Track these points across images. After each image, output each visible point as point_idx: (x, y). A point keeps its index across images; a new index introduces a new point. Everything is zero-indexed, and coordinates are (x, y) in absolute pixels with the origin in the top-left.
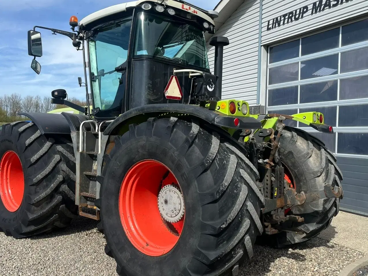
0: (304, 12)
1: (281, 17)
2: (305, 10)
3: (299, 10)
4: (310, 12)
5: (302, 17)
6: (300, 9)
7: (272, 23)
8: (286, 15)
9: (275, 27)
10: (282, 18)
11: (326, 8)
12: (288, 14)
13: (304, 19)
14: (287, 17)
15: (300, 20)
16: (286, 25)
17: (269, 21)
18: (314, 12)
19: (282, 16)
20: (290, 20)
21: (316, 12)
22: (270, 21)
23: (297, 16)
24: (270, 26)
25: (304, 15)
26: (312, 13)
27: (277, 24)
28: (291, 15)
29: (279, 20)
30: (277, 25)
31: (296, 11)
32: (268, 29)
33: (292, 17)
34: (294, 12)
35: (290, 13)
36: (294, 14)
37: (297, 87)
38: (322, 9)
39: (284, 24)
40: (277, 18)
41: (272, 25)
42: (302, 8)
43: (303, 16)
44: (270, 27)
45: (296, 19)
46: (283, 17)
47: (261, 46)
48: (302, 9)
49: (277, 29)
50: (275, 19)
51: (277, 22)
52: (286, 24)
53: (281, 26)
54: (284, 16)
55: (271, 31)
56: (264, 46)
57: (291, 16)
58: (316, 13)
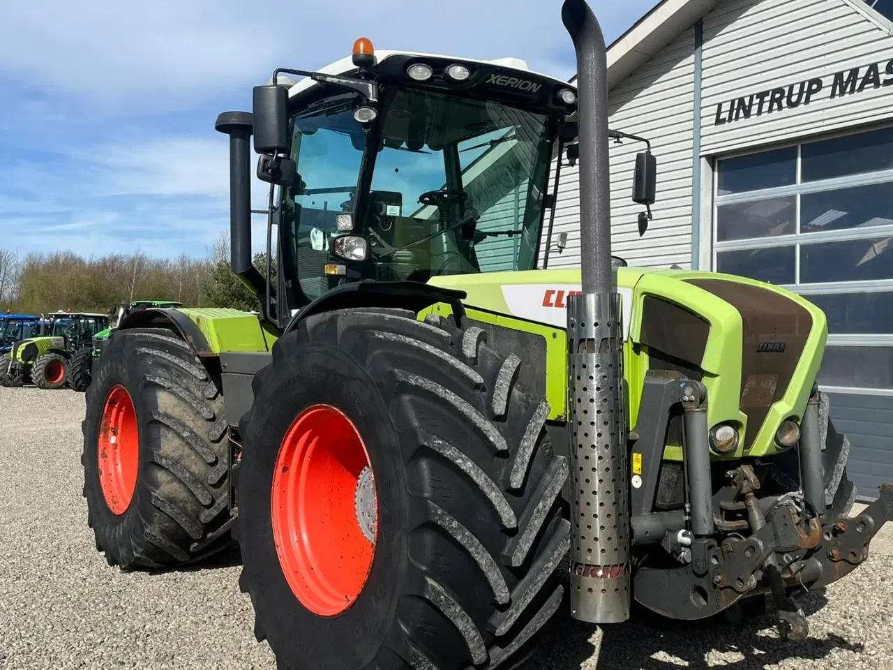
0: (810, 92)
1: (751, 97)
2: (815, 87)
3: (799, 85)
4: (827, 91)
5: (807, 101)
6: (802, 84)
7: (729, 109)
8: (766, 93)
9: (737, 118)
10: (756, 101)
11: (866, 86)
12: (771, 92)
13: (811, 106)
14: (768, 98)
15: (802, 108)
16: (765, 117)
17: (720, 105)
18: (837, 92)
19: (755, 96)
20: (775, 106)
21: (842, 93)
22: (723, 105)
23: (794, 99)
24: (724, 115)
25: (813, 97)
26: (833, 95)
27: (741, 111)
28: (778, 96)
29: (747, 104)
30: (741, 114)
31: (791, 87)
32: (719, 121)
33: (782, 99)
34: (787, 89)
35: (775, 91)
36: (786, 94)
37: (793, 248)
38: (857, 88)
39: (759, 112)
40: (741, 100)
41: (728, 113)
42: (806, 81)
43: (811, 100)
44: (722, 117)
45: (791, 105)
46: (757, 98)
47: (700, 157)
48: (807, 84)
49: (742, 121)
50: (737, 102)
51: (742, 108)
52: (766, 114)
53: (752, 117)
54: (761, 96)
55: (727, 126)
56: (707, 157)
57: (778, 98)
58: (844, 95)
